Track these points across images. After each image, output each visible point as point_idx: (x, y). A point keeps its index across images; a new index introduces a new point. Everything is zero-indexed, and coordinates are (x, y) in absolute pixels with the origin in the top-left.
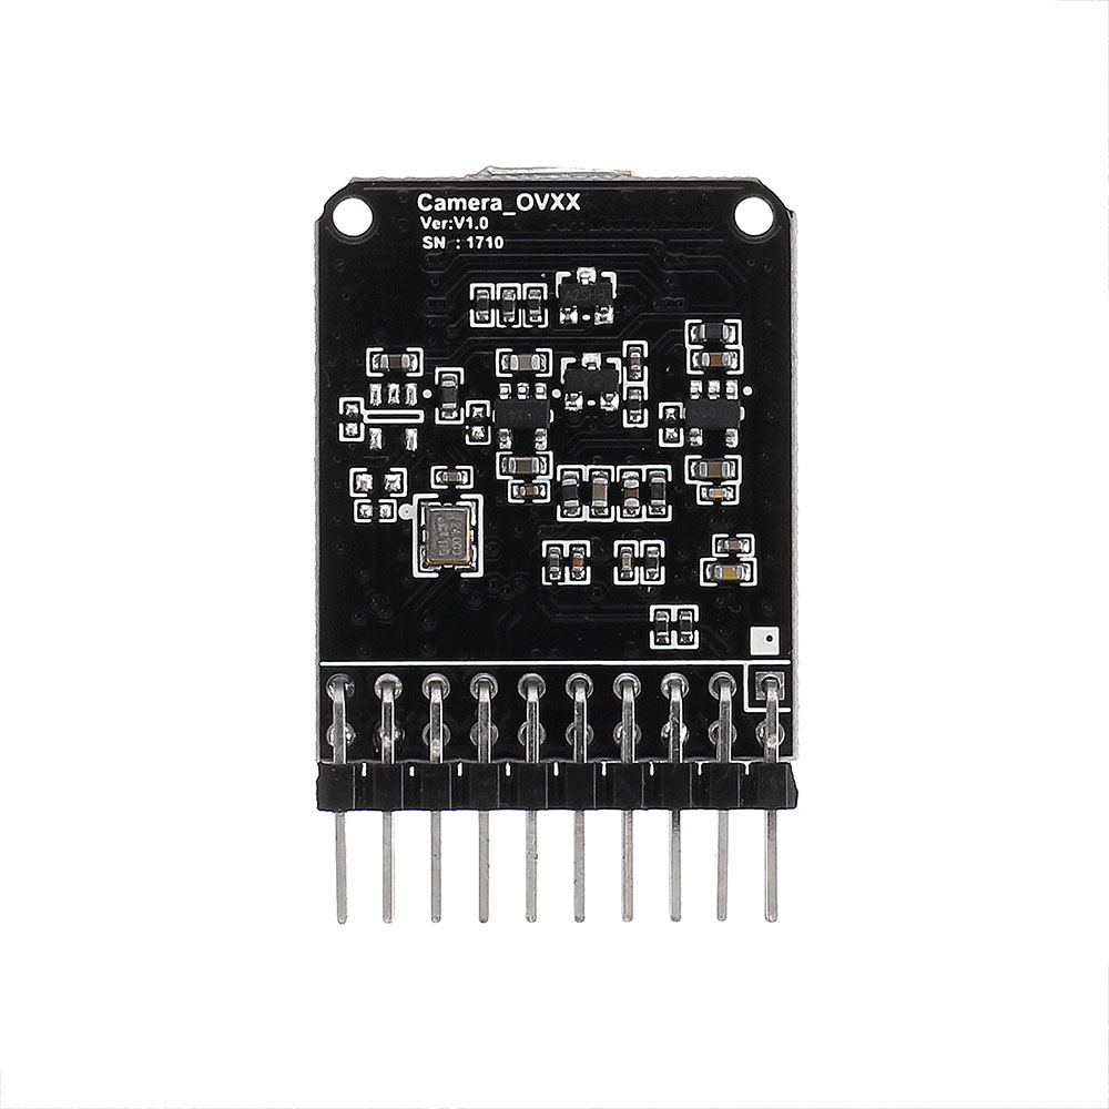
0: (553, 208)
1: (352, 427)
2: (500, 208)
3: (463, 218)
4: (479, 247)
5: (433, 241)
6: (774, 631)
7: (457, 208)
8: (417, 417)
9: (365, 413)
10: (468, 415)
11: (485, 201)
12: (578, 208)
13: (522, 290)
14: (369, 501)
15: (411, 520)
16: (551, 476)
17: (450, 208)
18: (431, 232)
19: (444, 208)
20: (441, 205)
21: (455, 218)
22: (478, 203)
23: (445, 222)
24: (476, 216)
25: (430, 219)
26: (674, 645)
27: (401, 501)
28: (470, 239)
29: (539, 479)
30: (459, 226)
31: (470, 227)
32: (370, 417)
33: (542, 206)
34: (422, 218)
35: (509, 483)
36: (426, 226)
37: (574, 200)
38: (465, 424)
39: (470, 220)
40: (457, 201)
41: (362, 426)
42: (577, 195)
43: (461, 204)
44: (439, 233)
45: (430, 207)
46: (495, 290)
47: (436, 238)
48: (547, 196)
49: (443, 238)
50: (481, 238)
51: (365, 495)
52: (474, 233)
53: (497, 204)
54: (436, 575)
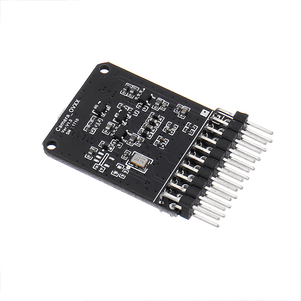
0: (76, 106)
1: (101, 169)
2: (69, 116)
3: (67, 124)
4: (75, 124)
5: (68, 132)
6: (204, 110)
7: (64, 124)
8: (107, 155)
9: (99, 164)
10: (114, 145)
11: (66, 118)
12: (80, 101)
13: (91, 121)
14: (121, 174)
15: (131, 168)
16: (139, 136)
19: (62, 127)
20: (61, 127)
21: (66, 125)
22: (65, 120)
23: (65, 128)
24: (68, 121)
25: (62, 130)
26: (195, 131)
27: (125, 167)
28: (73, 125)
29: (138, 138)
30: (68, 125)
31: (70, 123)
32: (101, 164)
33: (75, 108)
34: (61, 132)
35: (135, 144)
36: (64, 132)
38: (115, 147)
39: (68, 123)
40: (62, 123)
41: (102, 167)
42: (77, 100)
44: (67, 130)
45: (60, 129)
46: (88, 126)
47: (68, 131)
48: (73, 106)
49: (69, 130)
50: (74, 123)
51: (119, 174)
52: (72, 123)
53: (68, 116)
54: (147, 169)
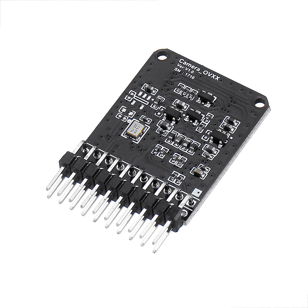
0: (212, 77)
1: (129, 98)
3: (188, 69)
4: (188, 76)
5: (177, 70)
6: (201, 192)
7: (188, 66)
8: (147, 103)
10: (159, 109)
11: (196, 68)
12: (217, 80)
13: (192, 90)
14: (122, 114)
15: (129, 123)
16: (170, 131)
17: (187, 65)
18: (179, 68)
19: (185, 64)
20: (185, 63)
21: (186, 68)
22: (194, 67)
23: (183, 67)
24: (192, 70)
25: (180, 65)
26: (174, 182)
27: (129, 118)
28: (187, 74)
29: (167, 131)
30: (186, 70)
31: (189, 71)
32: (135, 97)
33: (209, 75)
34: (178, 64)
35: (159, 128)
36: (178, 66)
37: (218, 78)
38: (157, 110)
39: (190, 70)
40: (189, 64)
41: (132, 98)
42: (219, 77)
43: (190, 65)
45: (182, 62)
46: (185, 87)
47: (179, 69)
48: (212, 74)
50: (189, 75)
52: (189, 73)
53: (199, 70)
54: (127, 138)
